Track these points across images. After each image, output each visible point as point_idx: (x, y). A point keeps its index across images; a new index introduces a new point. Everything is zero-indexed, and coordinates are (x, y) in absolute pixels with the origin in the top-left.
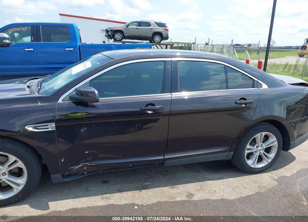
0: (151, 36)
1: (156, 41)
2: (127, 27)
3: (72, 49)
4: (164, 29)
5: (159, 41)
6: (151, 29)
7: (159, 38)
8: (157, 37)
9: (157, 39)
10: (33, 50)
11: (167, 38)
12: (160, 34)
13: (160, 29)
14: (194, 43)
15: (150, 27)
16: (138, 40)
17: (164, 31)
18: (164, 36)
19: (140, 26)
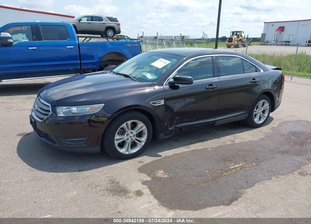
0: (104, 30)
1: (109, 35)
2: (79, 21)
3: (73, 47)
4: (116, 24)
5: (112, 35)
6: (104, 23)
7: (112, 33)
8: (110, 31)
9: (110, 33)
10: (36, 48)
11: (119, 32)
12: (112, 28)
13: (112, 24)
14: (141, 37)
15: (102, 22)
16: (91, 34)
17: (116, 26)
18: (117, 30)
19: (92, 20)
